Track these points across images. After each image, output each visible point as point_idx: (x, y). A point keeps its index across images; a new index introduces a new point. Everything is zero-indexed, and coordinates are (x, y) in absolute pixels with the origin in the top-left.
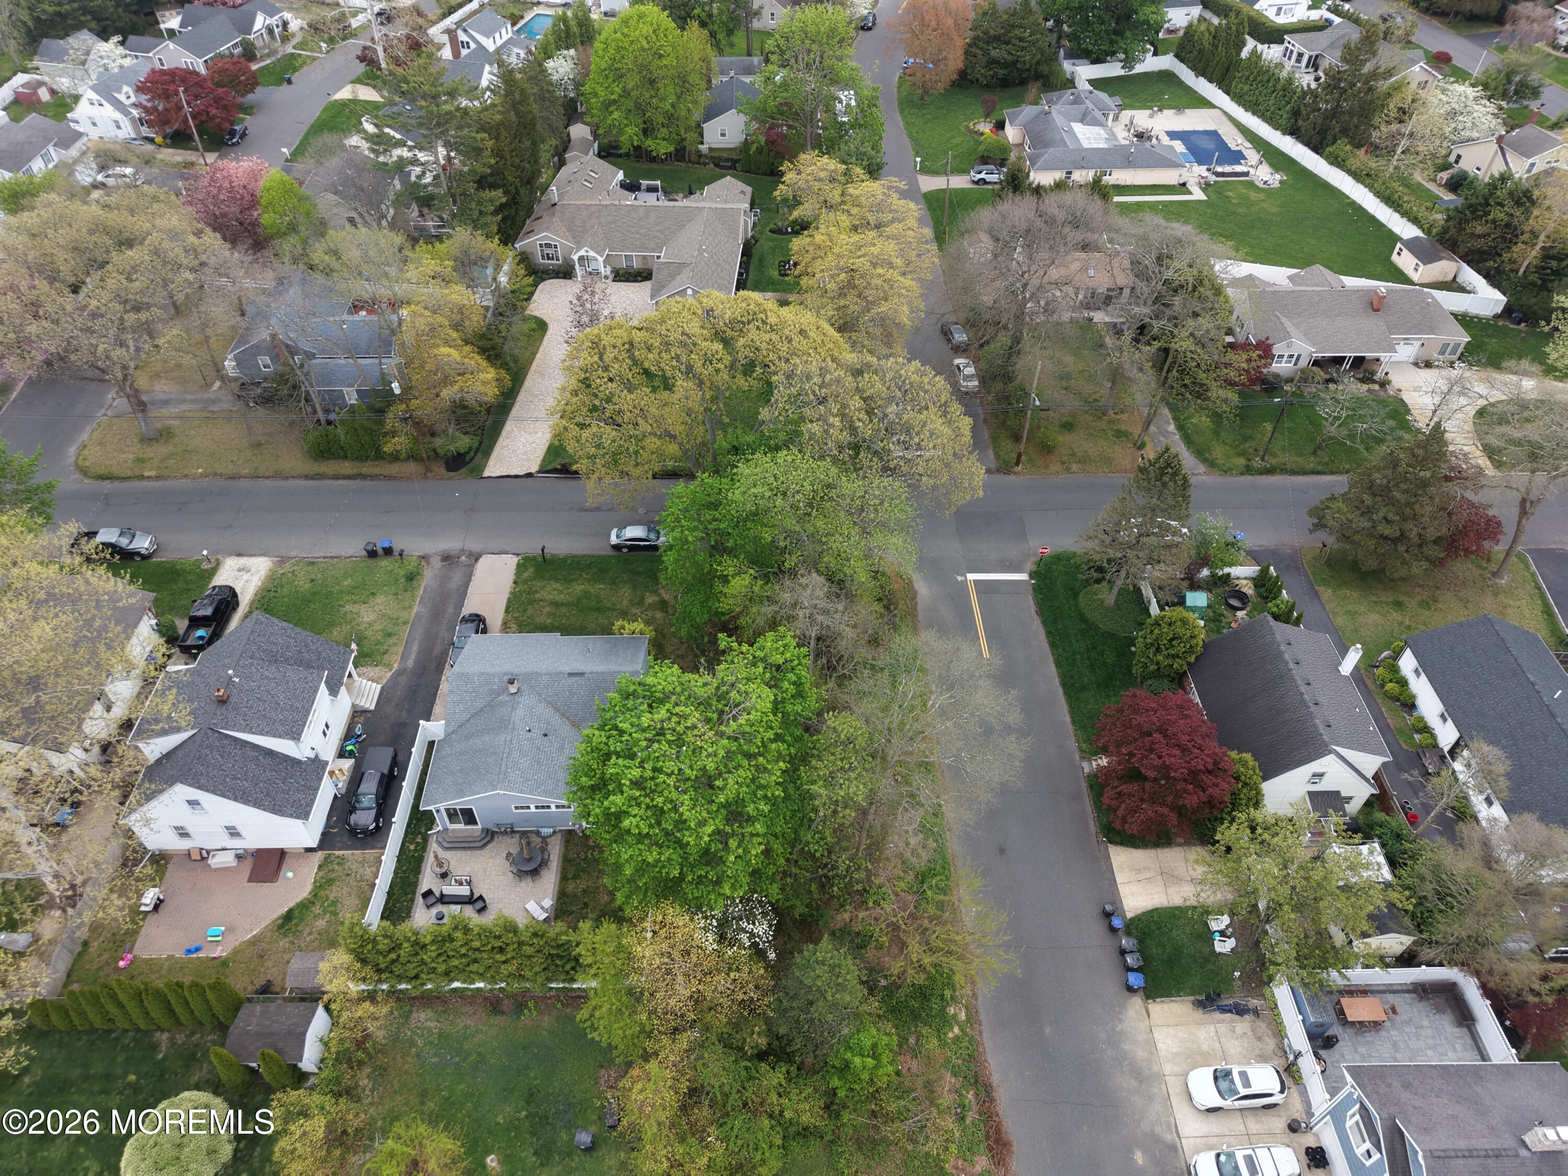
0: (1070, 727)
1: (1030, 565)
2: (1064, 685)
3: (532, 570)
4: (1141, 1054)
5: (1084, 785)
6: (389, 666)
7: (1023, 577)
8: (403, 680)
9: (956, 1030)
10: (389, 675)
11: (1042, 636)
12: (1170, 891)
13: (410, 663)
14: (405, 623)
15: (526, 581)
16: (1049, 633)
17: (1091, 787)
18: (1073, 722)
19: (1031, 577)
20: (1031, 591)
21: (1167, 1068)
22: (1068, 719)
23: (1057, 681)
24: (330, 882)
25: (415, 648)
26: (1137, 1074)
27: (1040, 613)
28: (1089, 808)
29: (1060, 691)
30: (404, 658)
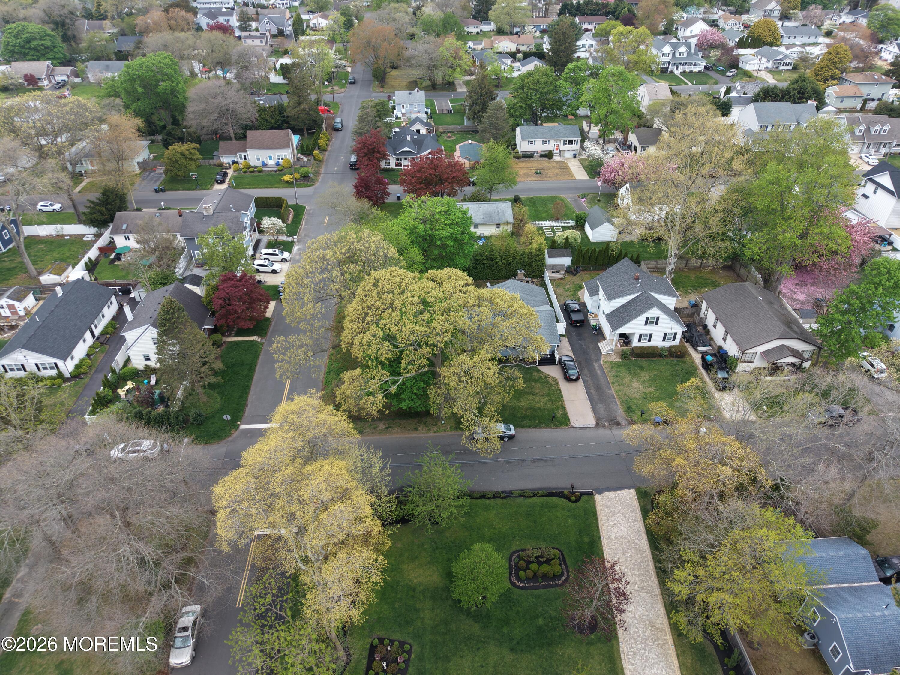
0: (262, 354)
1: (235, 434)
3: (558, 415)
5: (269, 335)
6: (606, 362)
7: (243, 427)
8: (594, 357)
10: (602, 359)
11: (252, 393)
13: (596, 365)
14: (613, 383)
15: (558, 408)
16: (247, 393)
17: (266, 334)
18: (259, 355)
19: (239, 425)
20: (244, 418)
21: (284, 274)
22: (261, 357)
23: (257, 372)
24: (573, 295)
25: (599, 372)
27: (246, 405)
28: (271, 328)
29: (257, 368)
30: (601, 367)
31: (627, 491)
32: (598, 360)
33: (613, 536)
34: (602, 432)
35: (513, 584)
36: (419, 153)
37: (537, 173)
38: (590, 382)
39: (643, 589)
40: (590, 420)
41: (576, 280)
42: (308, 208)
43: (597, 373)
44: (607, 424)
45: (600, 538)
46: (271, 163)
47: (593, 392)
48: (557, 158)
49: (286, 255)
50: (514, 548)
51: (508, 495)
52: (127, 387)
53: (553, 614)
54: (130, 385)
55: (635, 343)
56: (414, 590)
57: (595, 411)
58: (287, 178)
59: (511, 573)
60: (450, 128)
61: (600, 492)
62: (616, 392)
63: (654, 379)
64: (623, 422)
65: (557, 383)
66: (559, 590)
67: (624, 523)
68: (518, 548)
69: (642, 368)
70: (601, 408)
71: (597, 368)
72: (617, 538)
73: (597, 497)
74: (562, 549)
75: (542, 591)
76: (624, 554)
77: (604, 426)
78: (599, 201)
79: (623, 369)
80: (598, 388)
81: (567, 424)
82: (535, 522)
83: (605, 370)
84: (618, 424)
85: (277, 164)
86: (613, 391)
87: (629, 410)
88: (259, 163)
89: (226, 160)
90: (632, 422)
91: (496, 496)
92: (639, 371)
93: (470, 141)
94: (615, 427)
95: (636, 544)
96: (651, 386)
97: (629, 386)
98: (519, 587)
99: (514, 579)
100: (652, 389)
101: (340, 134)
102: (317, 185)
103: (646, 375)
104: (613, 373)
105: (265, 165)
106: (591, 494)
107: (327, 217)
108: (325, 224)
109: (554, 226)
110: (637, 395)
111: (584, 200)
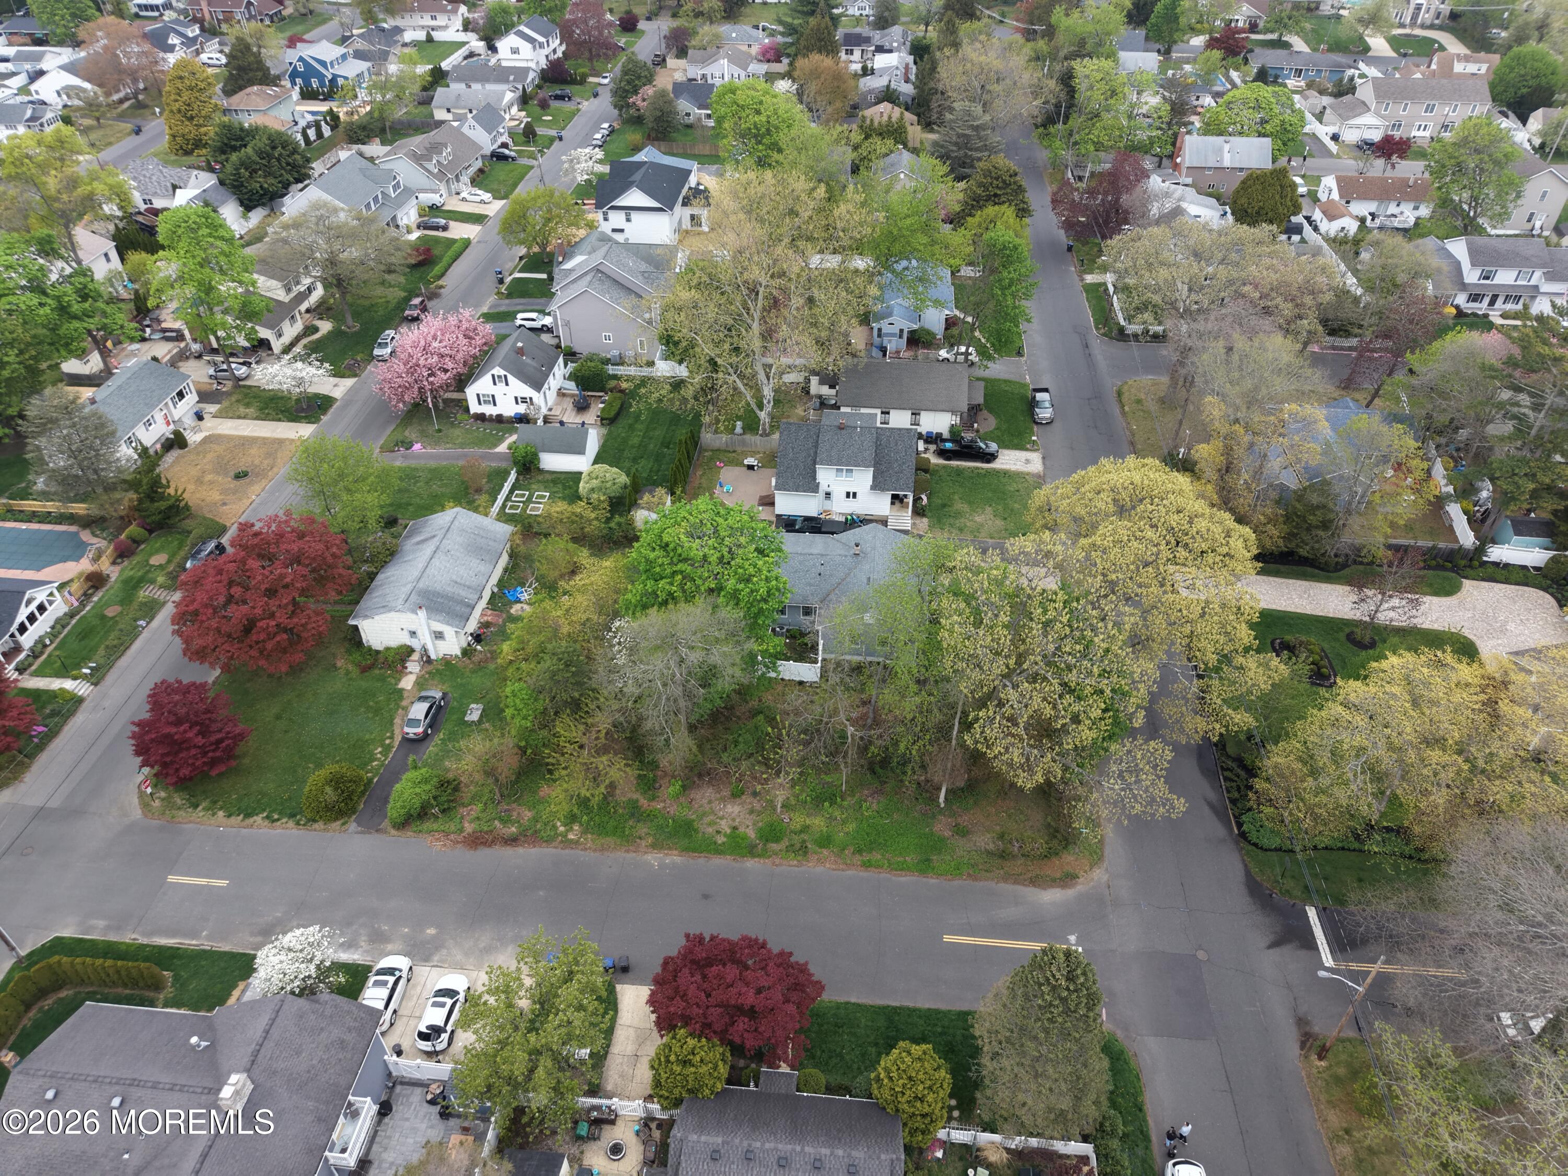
9: (562, 829)
12: (631, 1031)
37: (241, 476)
48: (192, 437)
63: (970, 503)
74: (1271, 637)
79: (946, 522)
96: (983, 508)
97: (982, 526)
100: (989, 509)
103: (959, 505)
107: (172, 879)
108: (223, 883)
109: (508, 498)
110: (999, 523)
111: (417, 447)
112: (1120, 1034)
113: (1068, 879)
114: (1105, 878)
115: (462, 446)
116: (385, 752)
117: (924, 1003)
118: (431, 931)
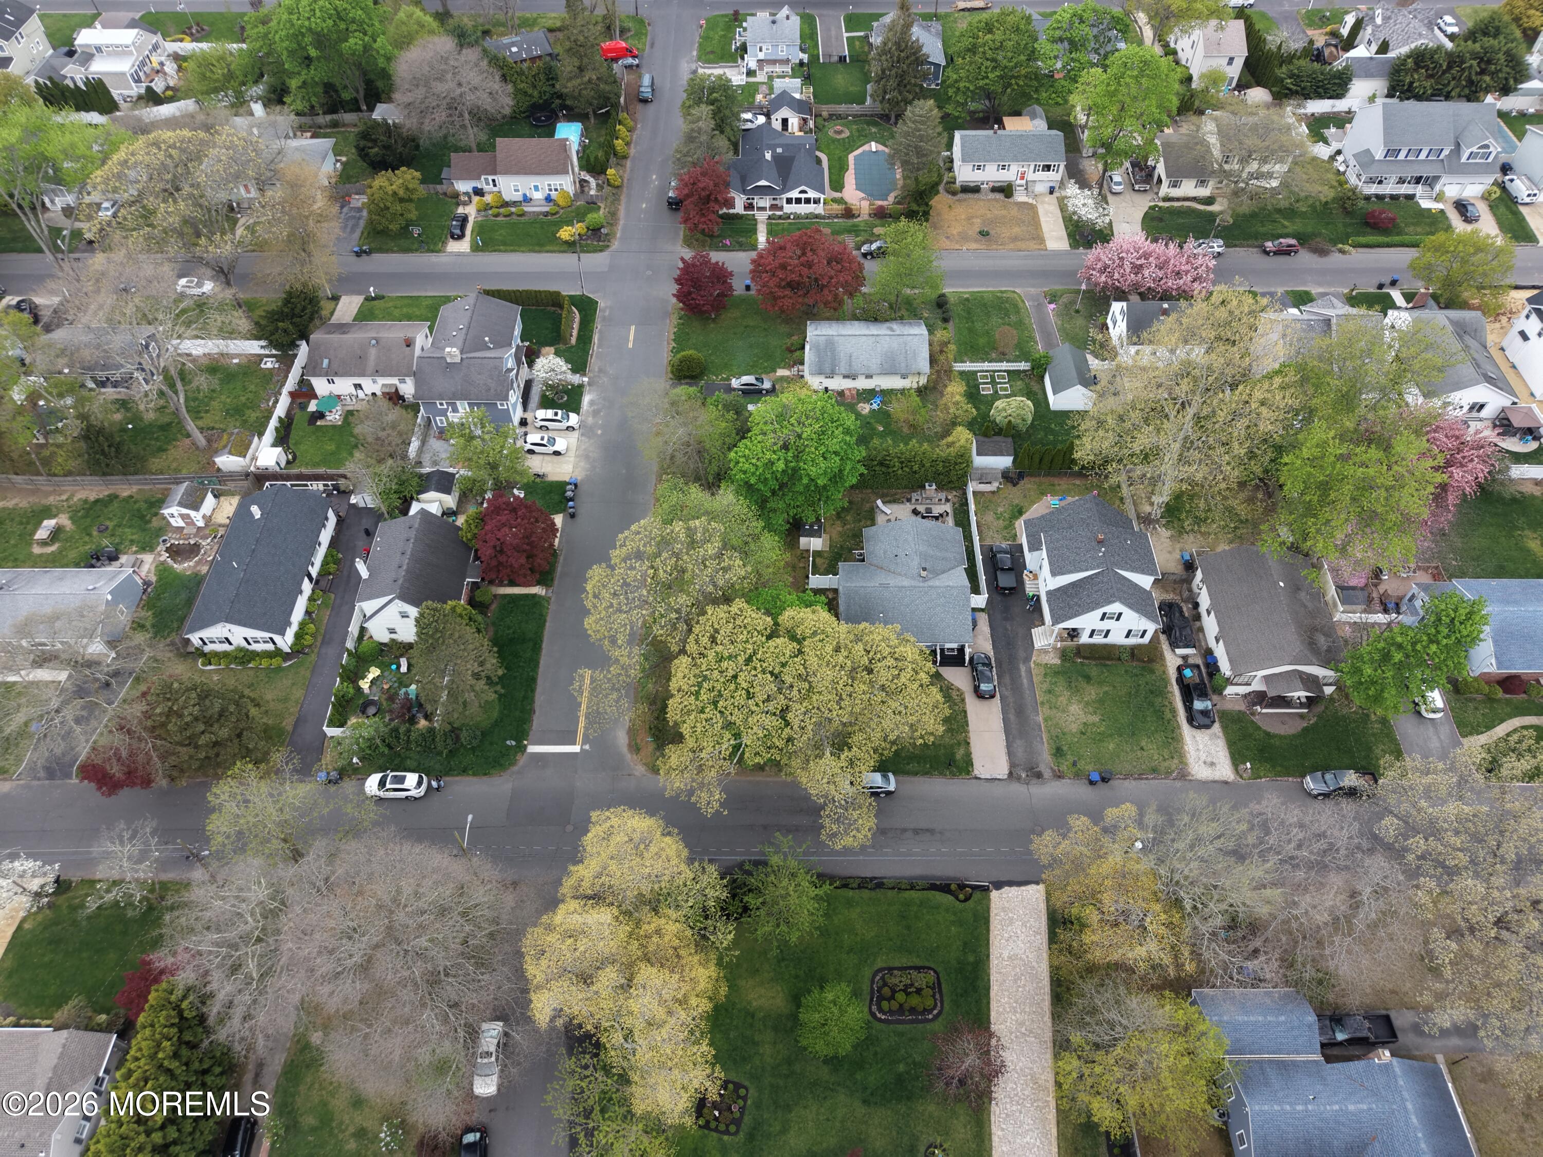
0: (548, 619)
1: (522, 760)
2: (540, 647)
3: (958, 757)
4: (582, 464)
5: (556, 582)
6: (1037, 665)
7: (533, 749)
8: (1021, 654)
10: (1034, 658)
11: (539, 689)
13: (1023, 668)
14: (1042, 703)
15: (959, 744)
16: (533, 691)
17: (552, 580)
18: (545, 621)
19: (525, 747)
20: (531, 733)
21: (572, 459)
22: (547, 624)
23: (544, 652)
24: (1006, 528)
25: (1025, 681)
26: (587, 457)
27: (532, 711)
28: (559, 569)
29: (544, 645)
30: (1029, 671)
31: (1034, 887)
32: (1028, 659)
33: (1006, 955)
34: (1017, 788)
35: (873, 1015)
36: (783, 191)
37: (984, 234)
38: (1011, 700)
39: (1031, 1032)
40: (1001, 769)
41: (1014, 494)
42: (601, 304)
43: (1022, 684)
44: (1024, 775)
45: (988, 956)
46: (538, 196)
47: (1012, 717)
48: (1020, 197)
49: (574, 419)
50: (879, 964)
51: (878, 884)
52: (371, 676)
53: (918, 1058)
54: (374, 672)
55: (1084, 639)
56: (753, 1016)
57: (1010, 753)
58: (565, 233)
59: (872, 1000)
60: (842, 108)
61: (999, 885)
62: (1045, 720)
63: (1101, 701)
64: (1047, 774)
65: (963, 700)
66: (929, 1026)
67: (1022, 937)
68: (884, 965)
69: (1088, 678)
70: (1019, 744)
71: (1023, 674)
72: (1010, 957)
73: (994, 894)
74: (939, 969)
75: (908, 1026)
76: (1015, 981)
77: (1019, 779)
78: (1077, 311)
79: (1061, 681)
80: (1020, 712)
81: (968, 773)
82: (908, 928)
83: (1035, 679)
84: (1039, 775)
85: (548, 199)
86: (1040, 718)
87: (1058, 752)
88: (518, 197)
89: (463, 187)
90: (1059, 776)
91: (865, 883)
92: (1083, 684)
93: (874, 146)
94: (1035, 781)
95: (1033, 968)
96: (1095, 713)
97: (1063, 711)
98: (880, 1020)
99: (874, 1008)
100: (1096, 719)
101: (651, 108)
102: (615, 245)
103: (1092, 692)
104: (1045, 686)
105: (527, 200)
106: (986, 890)
107: (633, 328)
108: (630, 345)
109: (995, 371)
110: (1074, 728)
111: (1052, 306)
112: (515, 768)
113: (635, 748)
114: (637, 773)
115: (1062, 330)
116: (723, 379)
117: (544, 661)
118: (599, 432)
